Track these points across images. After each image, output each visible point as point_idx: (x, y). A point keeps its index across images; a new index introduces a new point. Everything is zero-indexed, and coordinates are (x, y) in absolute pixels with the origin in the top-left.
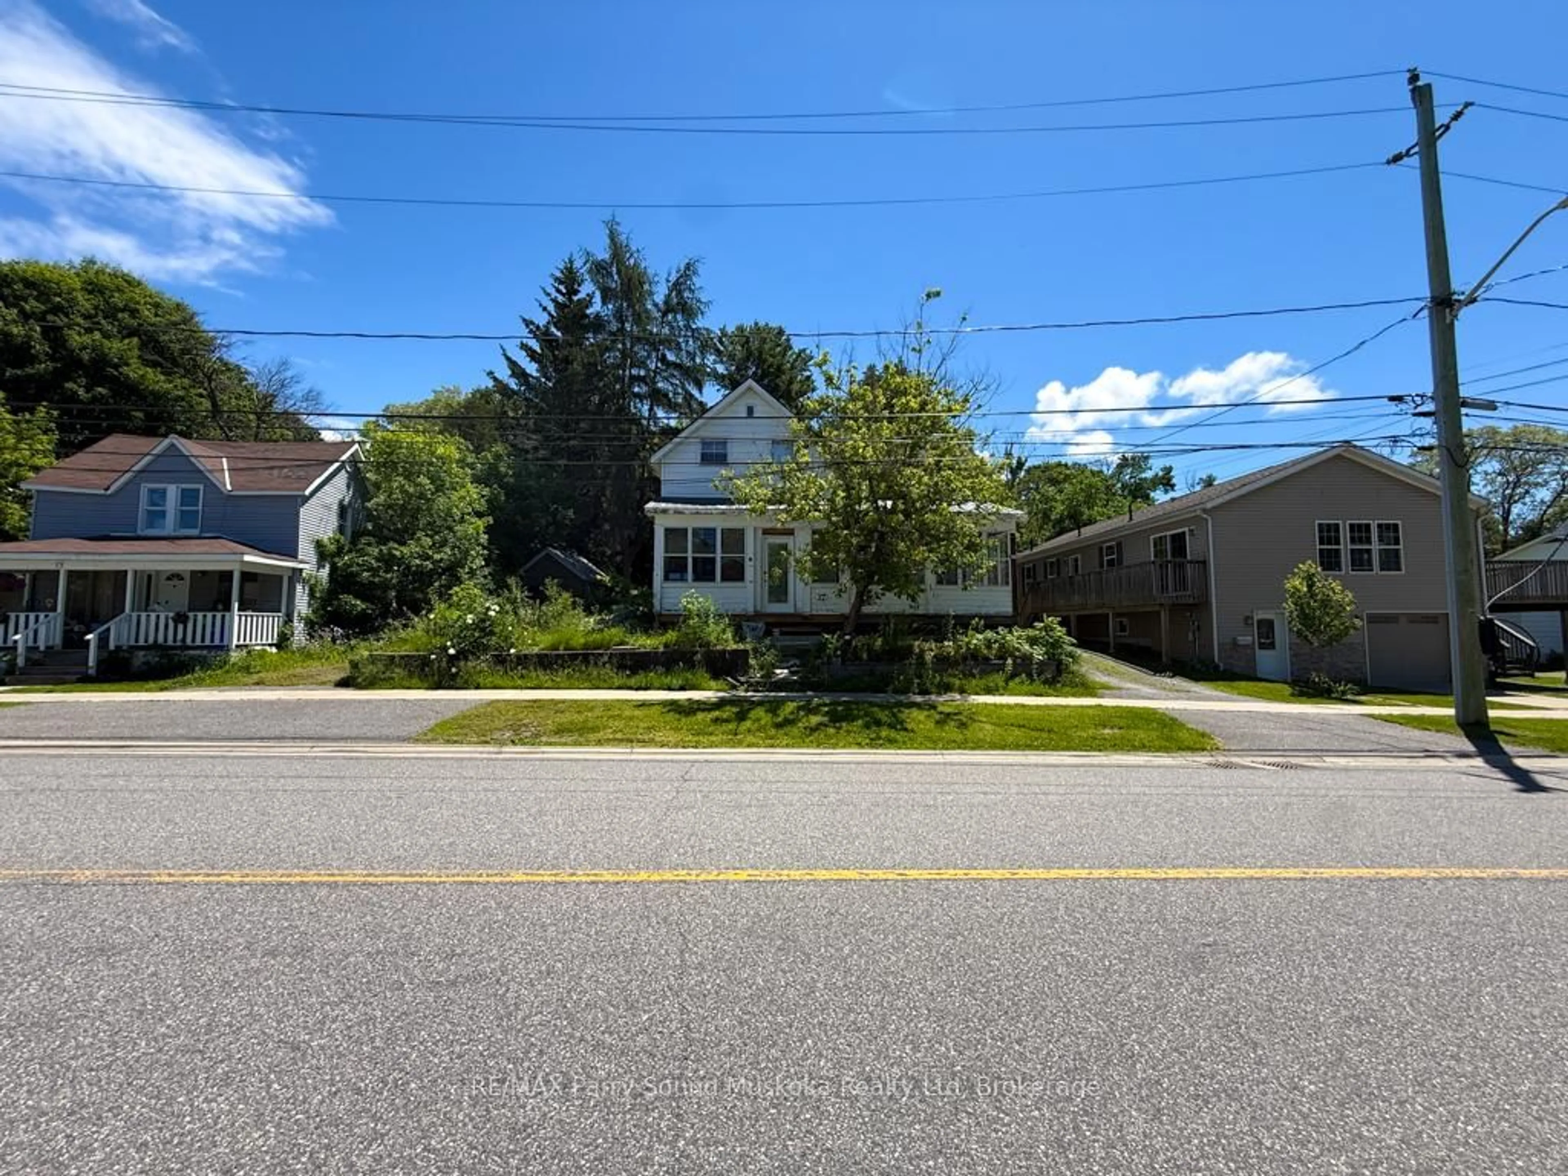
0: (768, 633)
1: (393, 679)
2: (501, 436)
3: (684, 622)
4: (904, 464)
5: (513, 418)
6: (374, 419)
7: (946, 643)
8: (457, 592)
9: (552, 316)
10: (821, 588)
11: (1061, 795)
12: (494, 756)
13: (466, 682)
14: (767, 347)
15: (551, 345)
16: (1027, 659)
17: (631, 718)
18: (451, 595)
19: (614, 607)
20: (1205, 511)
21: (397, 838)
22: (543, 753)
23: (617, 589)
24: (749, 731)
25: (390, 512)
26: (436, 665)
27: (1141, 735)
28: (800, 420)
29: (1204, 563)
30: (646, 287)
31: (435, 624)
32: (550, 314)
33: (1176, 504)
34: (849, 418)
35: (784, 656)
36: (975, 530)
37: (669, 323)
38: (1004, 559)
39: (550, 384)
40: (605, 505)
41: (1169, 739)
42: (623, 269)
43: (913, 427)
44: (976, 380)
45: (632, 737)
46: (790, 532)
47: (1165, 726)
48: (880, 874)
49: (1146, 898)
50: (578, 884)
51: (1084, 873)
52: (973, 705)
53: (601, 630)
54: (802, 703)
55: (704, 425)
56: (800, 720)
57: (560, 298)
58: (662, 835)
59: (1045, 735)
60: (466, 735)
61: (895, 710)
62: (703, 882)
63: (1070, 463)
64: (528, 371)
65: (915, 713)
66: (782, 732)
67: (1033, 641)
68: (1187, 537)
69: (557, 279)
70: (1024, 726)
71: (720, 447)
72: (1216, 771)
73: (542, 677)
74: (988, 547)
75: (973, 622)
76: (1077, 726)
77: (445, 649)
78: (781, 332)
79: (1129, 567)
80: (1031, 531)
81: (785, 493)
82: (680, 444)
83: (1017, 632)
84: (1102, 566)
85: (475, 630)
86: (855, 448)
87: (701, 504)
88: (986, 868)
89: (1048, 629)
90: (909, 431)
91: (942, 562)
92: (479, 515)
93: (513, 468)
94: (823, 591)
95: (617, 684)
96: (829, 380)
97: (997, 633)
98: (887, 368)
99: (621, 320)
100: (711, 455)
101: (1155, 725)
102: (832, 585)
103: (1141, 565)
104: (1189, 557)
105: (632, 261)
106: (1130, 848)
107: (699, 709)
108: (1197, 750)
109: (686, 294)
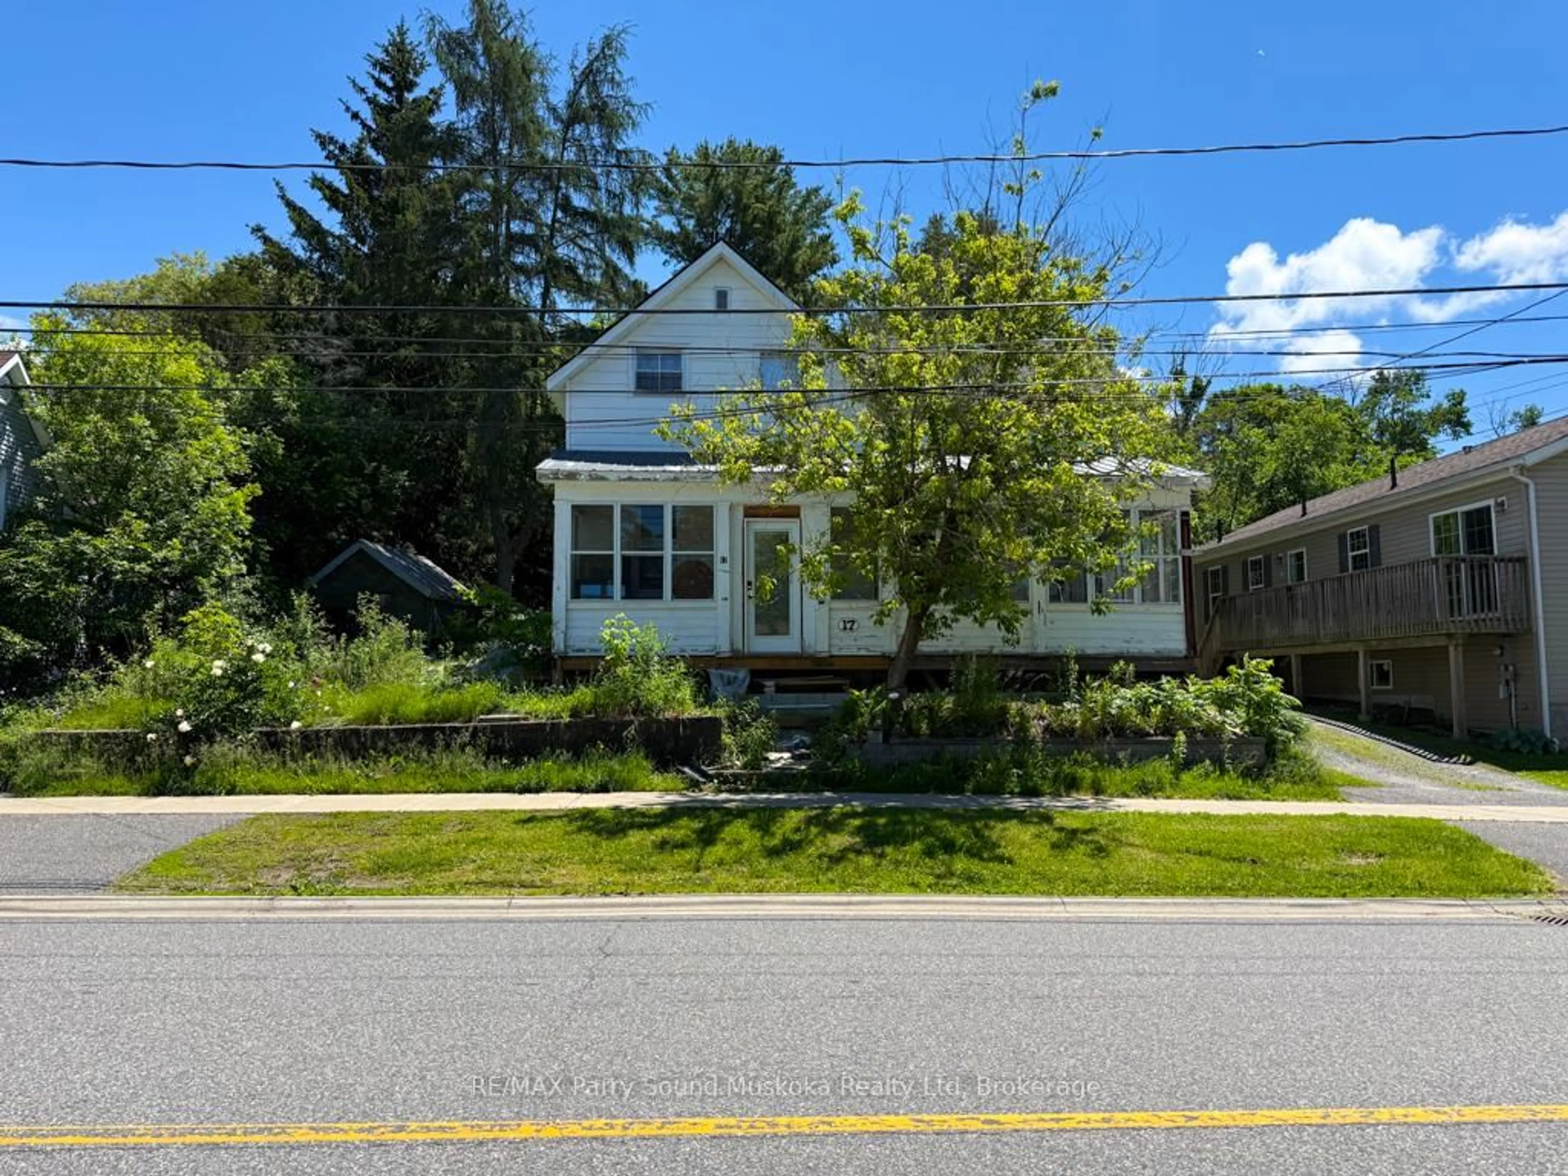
0: (755, 688)
1: (77, 776)
2: (277, 341)
3: (607, 670)
4: (992, 391)
5: (297, 309)
6: (47, 310)
7: (1068, 705)
8: (195, 621)
9: (369, 129)
10: (846, 609)
11: (1275, 975)
12: (258, 915)
13: (211, 781)
14: (750, 183)
15: (366, 181)
16: (1213, 732)
17: (509, 844)
18: (184, 625)
19: (482, 645)
20: (1522, 469)
21: (83, 1065)
22: (350, 908)
23: (489, 613)
24: (721, 863)
25: (78, 477)
26: (155, 752)
27: (1417, 866)
28: (809, 315)
29: (1523, 561)
30: (536, 78)
31: (156, 675)
32: (364, 125)
33: (1474, 460)
34: (896, 312)
35: (783, 728)
36: (1117, 506)
37: (577, 142)
38: (1170, 557)
39: (365, 249)
40: (465, 464)
41: (1466, 874)
42: (495, 45)
43: (1006, 326)
44: (1118, 242)
45: (510, 877)
46: (793, 513)
47: (1458, 851)
48: (952, 1122)
49: (1424, 1159)
50: (410, 1147)
51: (1315, 1116)
52: (1117, 814)
53: (458, 687)
54: (814, 813)
55: (639, 324)
56: (811, 842)
57: (383, 97)
58: (562, 1055)
59: (1246, 869)
60: (210, 877)
61: (978, 825)
62: (635, 1139)
63: (1286, 387)
64: (326, 225)
65: (1013, 828)
66: (779, 863)
67: (1224, 702)
68: (1493, 515)
69: (376, 63)
70: (1209, 853)
71: (670, 362)
72: (1549, 929)
73: (348, 772)
74: (1141, 536)
75: (1116, 668)
76: (1304, 853)
77: (173, 723)
78: (775, 158)
79: (1391, 569)
80: (1218, 507)
81: (782, 443)
82: (598, 356)
83: (1194, 684)
84: (1343, 568)
85: (227, 688)
86: (904, 365)
87: (636, 464)
88: (1142, 1109)
89: (1250, 680)
90: (1000, 333)
91: (1058, 563)
92: (237, 481)
93: (299, 398)
94: (850, 615)
95: (485, 782)
96: (860, 243)
97: (1158, 688)
98: (960, 221)
99: (494, 137)
100: (653, 377)
101: (1441, 849)
102: (863, 604)
103: (1412, 565)
104: (1496, 552)
105: (510, 33)
106: (1395, 1071)
107: (632, 826)
108: (1514, 892)
109: (606, 90)
